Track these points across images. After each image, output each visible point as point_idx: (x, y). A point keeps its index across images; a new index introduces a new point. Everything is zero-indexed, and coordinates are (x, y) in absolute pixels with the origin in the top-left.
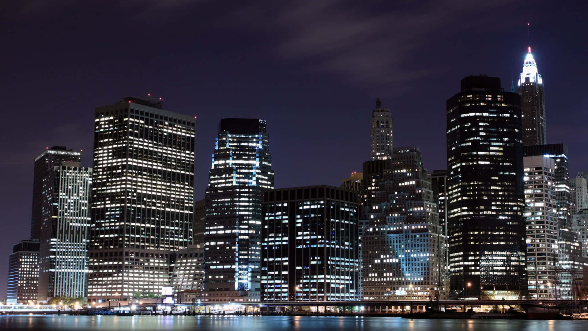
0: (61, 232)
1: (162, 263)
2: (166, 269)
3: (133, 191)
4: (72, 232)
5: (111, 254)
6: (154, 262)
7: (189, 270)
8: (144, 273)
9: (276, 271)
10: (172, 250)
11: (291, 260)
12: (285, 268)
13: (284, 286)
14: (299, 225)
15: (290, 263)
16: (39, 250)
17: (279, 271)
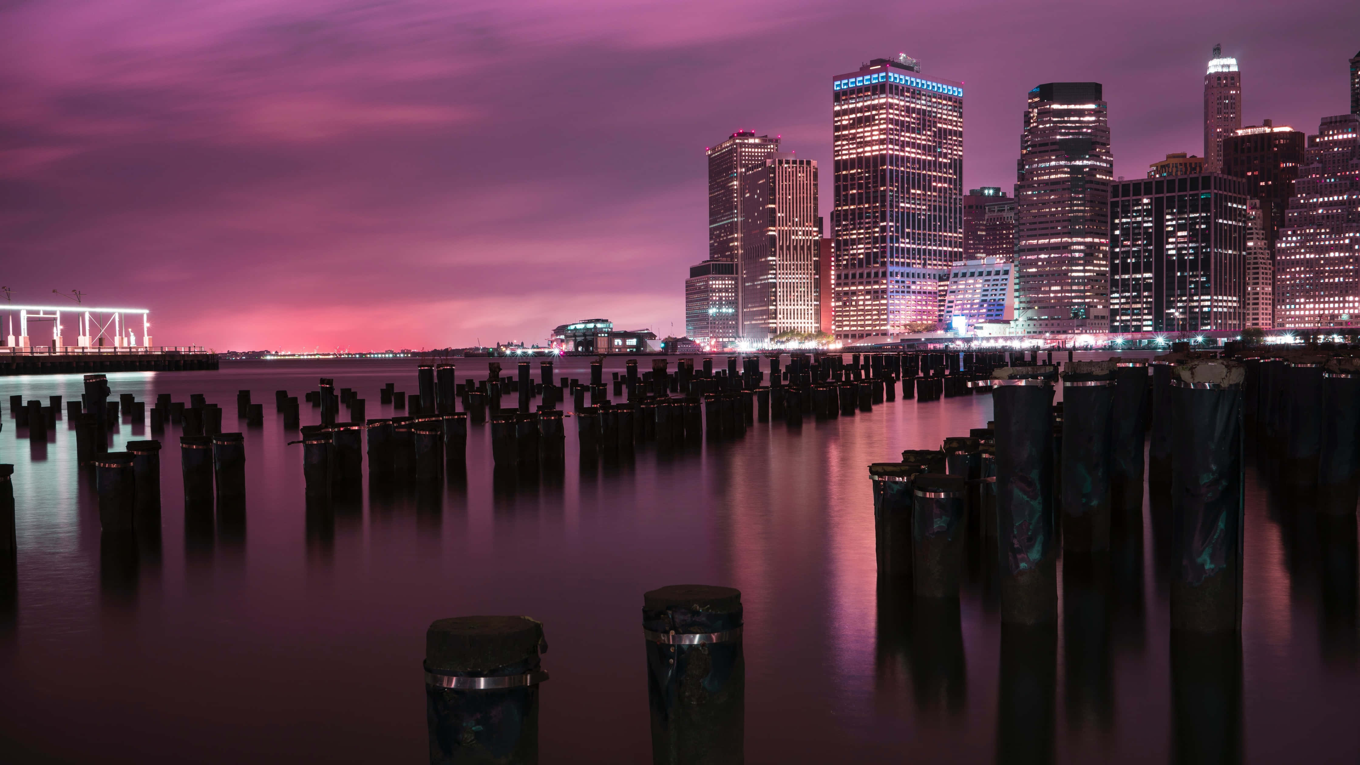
0: (781, 248)
1: (929, 285)
2: (934, 293)
4: (795, 248)
5: (868, 275)
6: (923, 285)
7: (973, 294)
9: (1134, 291)
10: (941, 267)
11: (1158, 277)
12: (1148, 287)
13: (1146, 311)
14: (1170, 229)
15: (1155, 281)
16: (733, 273)
17: (1138, 291)
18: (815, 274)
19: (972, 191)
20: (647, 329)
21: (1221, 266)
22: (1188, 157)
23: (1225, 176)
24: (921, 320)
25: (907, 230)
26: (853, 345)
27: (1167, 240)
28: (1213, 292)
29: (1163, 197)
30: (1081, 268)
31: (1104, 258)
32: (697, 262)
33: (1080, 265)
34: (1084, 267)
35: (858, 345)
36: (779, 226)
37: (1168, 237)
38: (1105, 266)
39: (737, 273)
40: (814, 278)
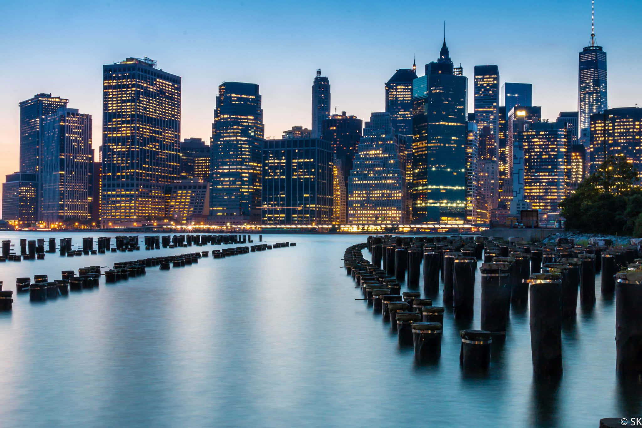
0: (68, 166)
1: (159, 193)
2: (163, 198)
4: (77, 167)
5: (123, 185)
6: (156, 193)
7: (185, 199)
8: (148, 201)
10: (166, 183)
13: (282, 212)
14: (295, 167)
16: (35, 180)
17: (278, 201)
18: (89, 184)
19: (185, 140)
21: (320, 189)
22: (303, 129)
23: (322, 140)
24: (155, 213)
25: (147, 160)
27: (293, 174)
29: (291, 150)
30: (247, 187)
31: (259, 182)
32: (11, 172)
33: (247, 185)
34: (249, 186)
36: (67, 153)
37: (293, 172)
38: (260, 186)
39: (38, 180)
40: (89, 186)
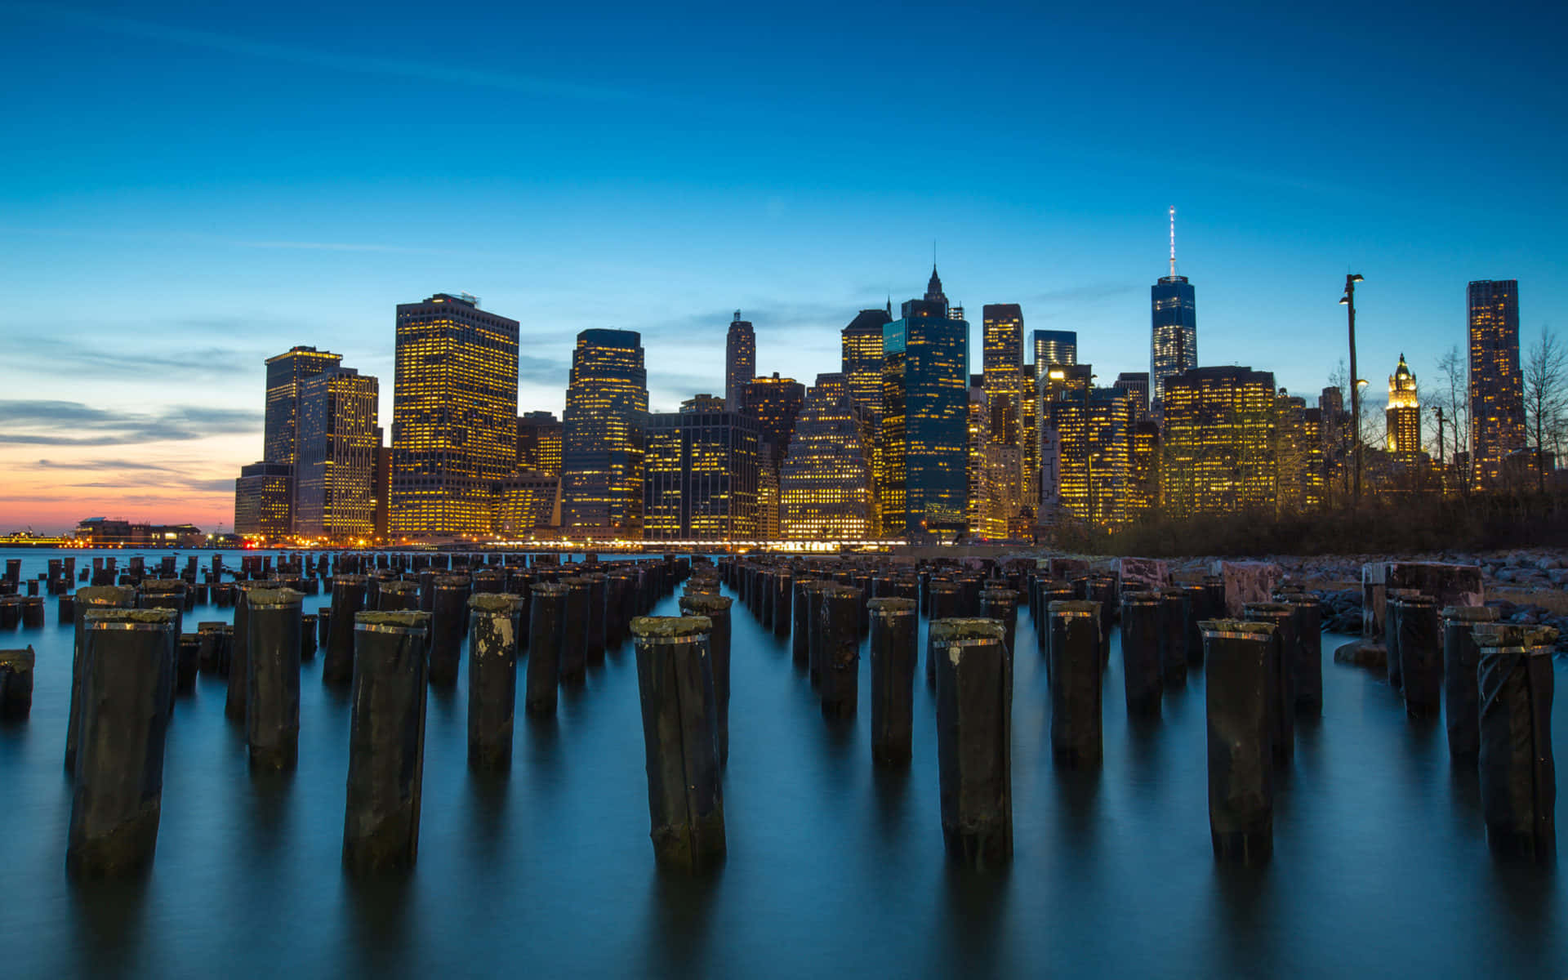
0: (339, 453)
1: (483, 493)
2: (489, 500)
3: (454, 407)
4: (353, 454)
5: (425, 482)
6: (478, 492)
7: (524, 502)
8: (465, 505)
9: (665, 505)
10: (494, 478)
11: (685, 494)
12: (676, 502)
13: (675, 522)
14: (697, 455)
15: (683, 497)
16: (288, 474)
18: (372, 479)
20: (190, 525)
22: (713, 397)
23: (741, 415)
26: (408, 544)
27: (693, 464)
28: (730, 513)
29: (690, 430)
30: (620, 484)
32: (250, 462)
33: (619, 481)
34: (623, 483)
35: (413, 544)
36: (338, 433)
37: (693, 462)
38: (640, 483)
39: (292, 474)
40: (372, 483)
